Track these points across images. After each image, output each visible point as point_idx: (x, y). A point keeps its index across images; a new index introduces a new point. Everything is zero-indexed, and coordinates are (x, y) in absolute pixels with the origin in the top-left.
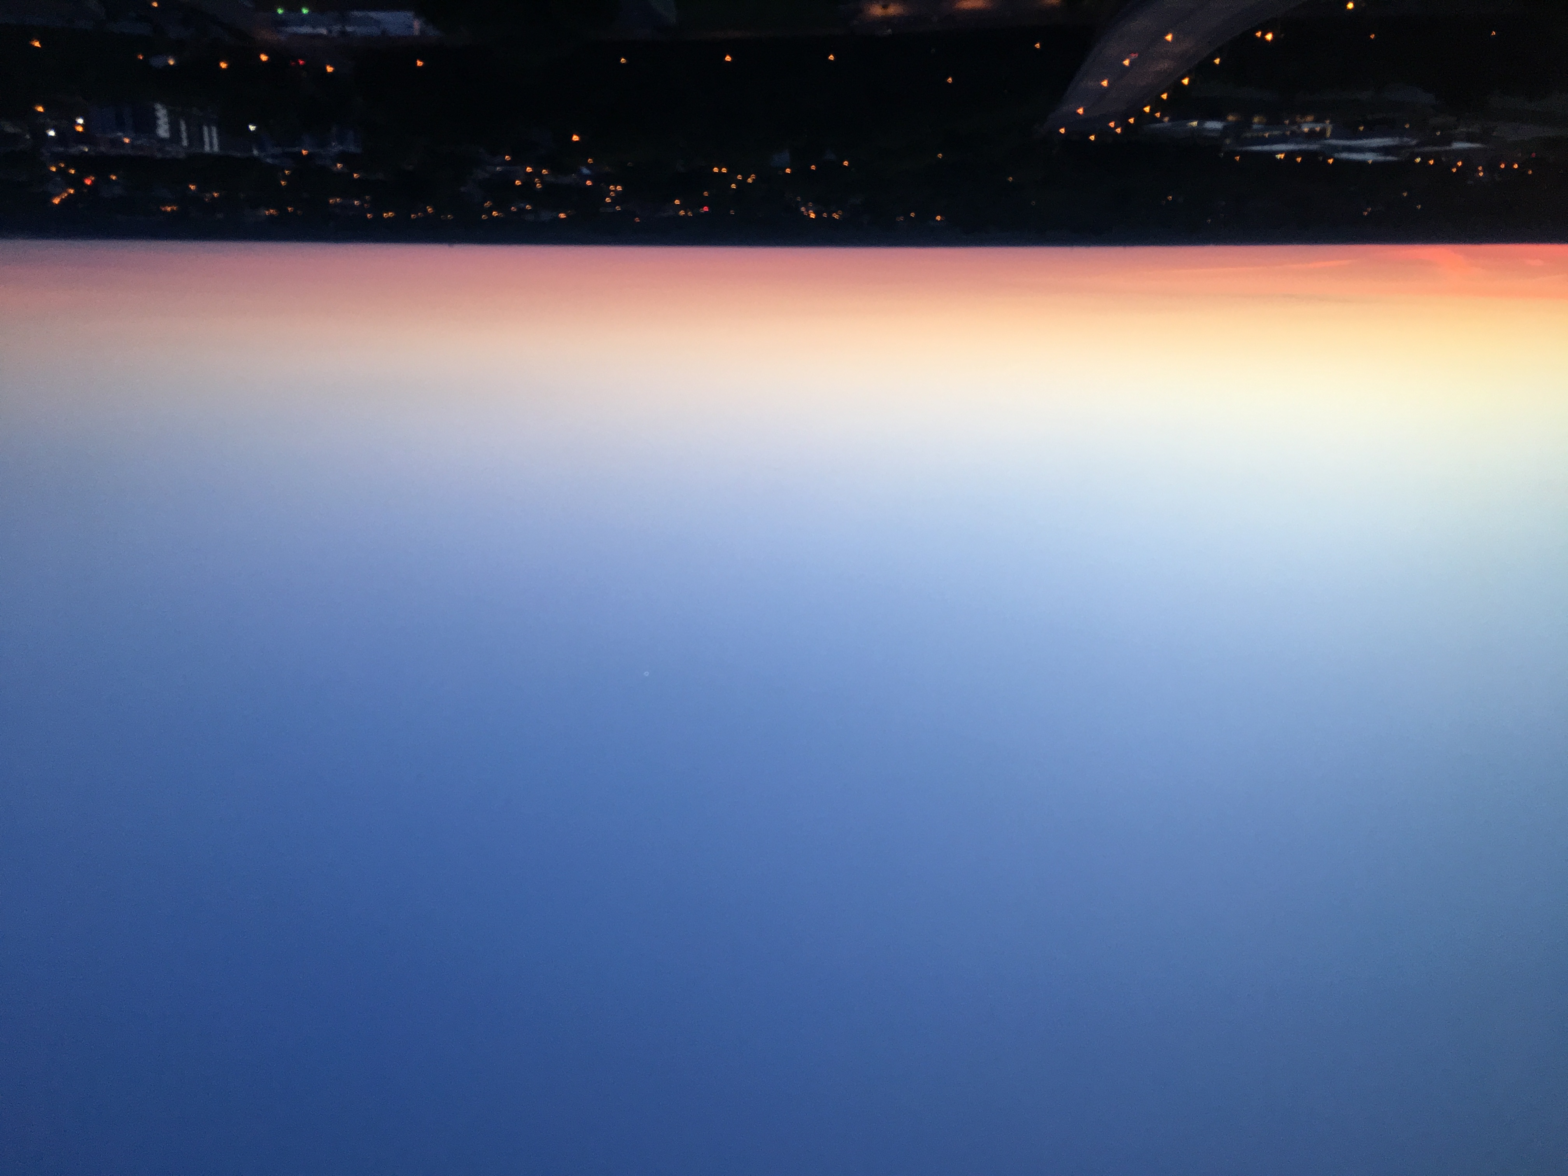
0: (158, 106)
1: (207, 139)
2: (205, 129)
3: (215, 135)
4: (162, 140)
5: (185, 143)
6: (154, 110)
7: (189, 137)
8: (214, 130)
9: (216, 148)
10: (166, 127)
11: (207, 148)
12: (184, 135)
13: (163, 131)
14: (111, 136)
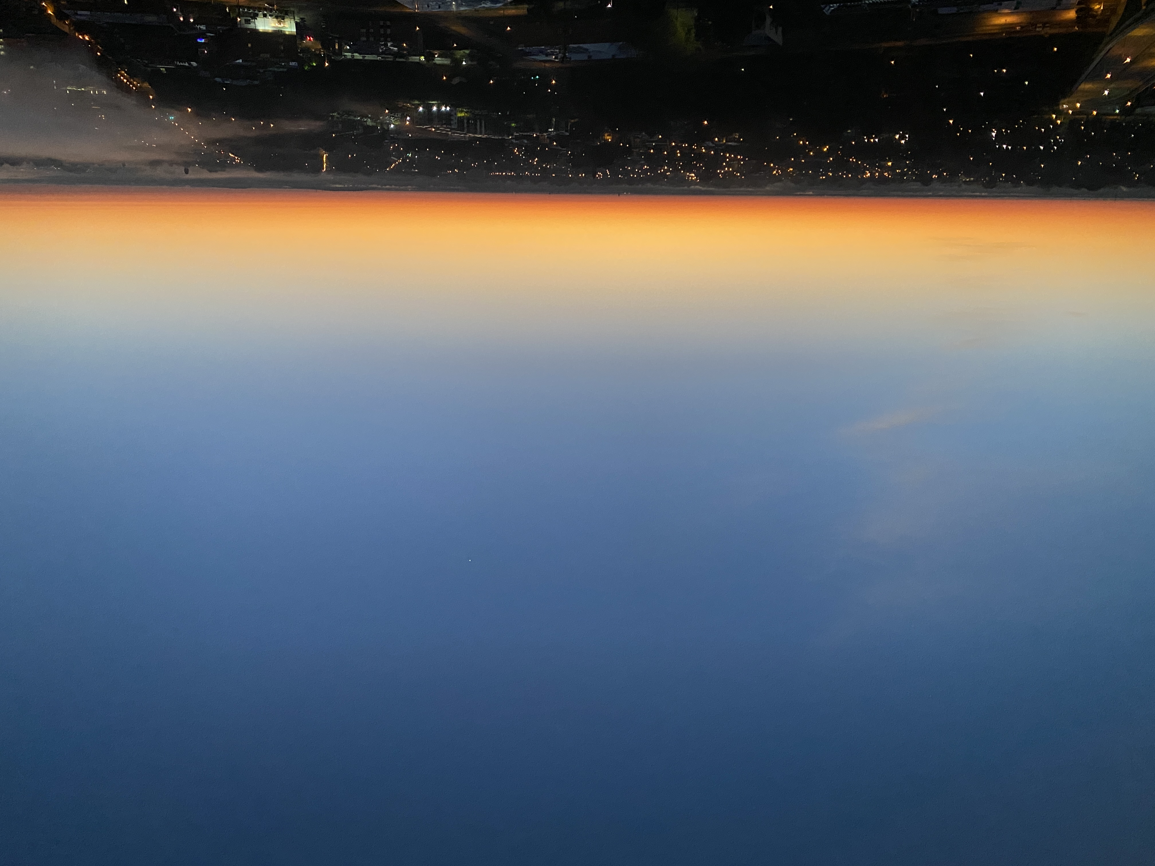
2: (478, 121)
3: (483, 125)
4: (454, 129)
7: (468, 128)
10: (456, 121)
12: (466, 125)
13: (454, 124)
14: (425, 127)
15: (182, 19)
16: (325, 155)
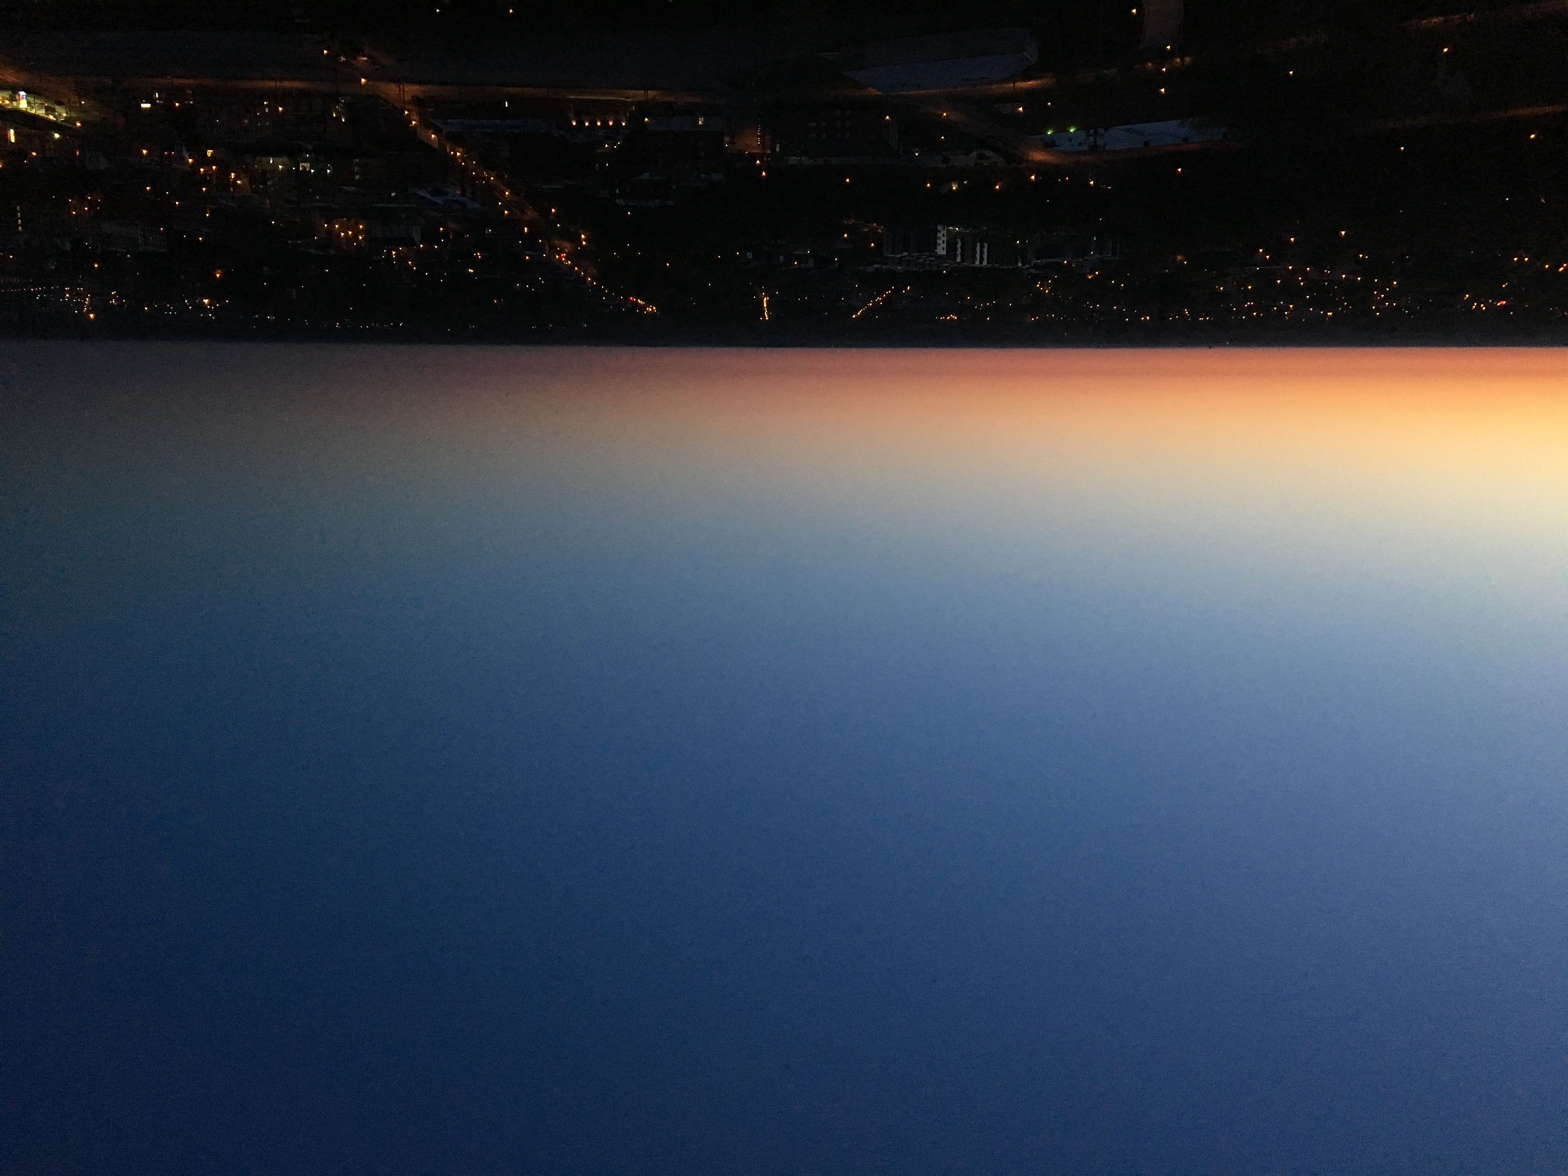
0: (939, 228)
1: (978, 256)
2: (978, 244)
3: (985, 250)
4: (940, 257)
5: (959, 259)
6: (937, 231)
7: (962, 254)
8: (986, 245)
9: (985, 263)
10: (944, 245)
11: (977, 263)
12: (959, 252)
13: (941, 250)
14: (899, 256)
15: (574, 124)
16: (765, 300)
